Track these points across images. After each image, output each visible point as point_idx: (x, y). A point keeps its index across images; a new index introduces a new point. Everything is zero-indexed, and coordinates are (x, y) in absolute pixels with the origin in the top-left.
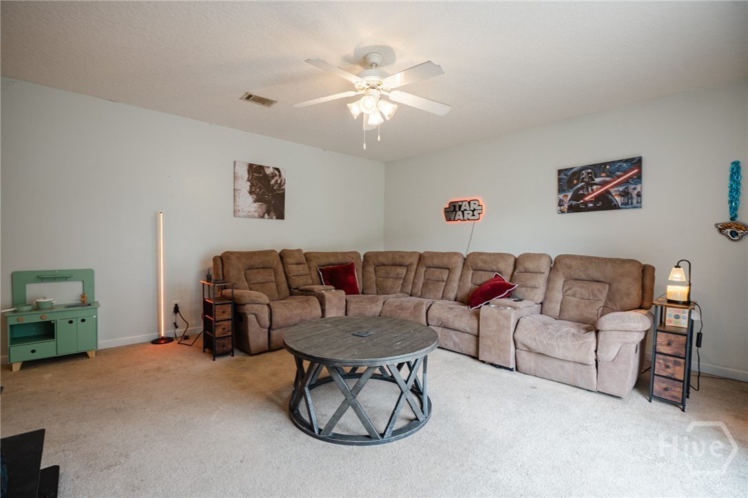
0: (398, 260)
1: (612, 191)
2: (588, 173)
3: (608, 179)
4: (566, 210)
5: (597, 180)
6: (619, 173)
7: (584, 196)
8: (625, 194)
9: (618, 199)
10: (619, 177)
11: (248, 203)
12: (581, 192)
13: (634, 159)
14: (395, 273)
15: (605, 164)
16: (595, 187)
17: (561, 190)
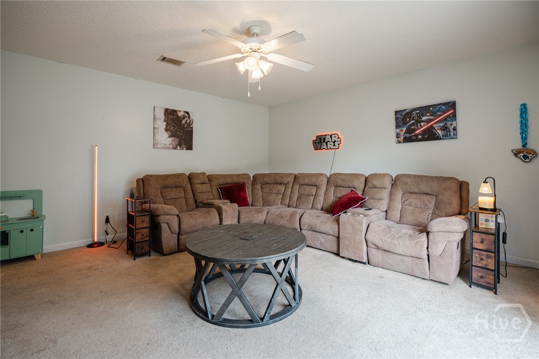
0: (279, 180)
2: (417, 113)
3: (431, 118)
4: (402, 141)
5: (424, 118)
6: (439, 113)
7: (415, 130)
8: (445, 128)
9: (440, 132)
10: (440, 116)
11: (164, 137)
12: (412, 127)
13: (450, 103)
14: (277, 189)
15: (429, 107)
16: (422, 124)
17: (397, 126)
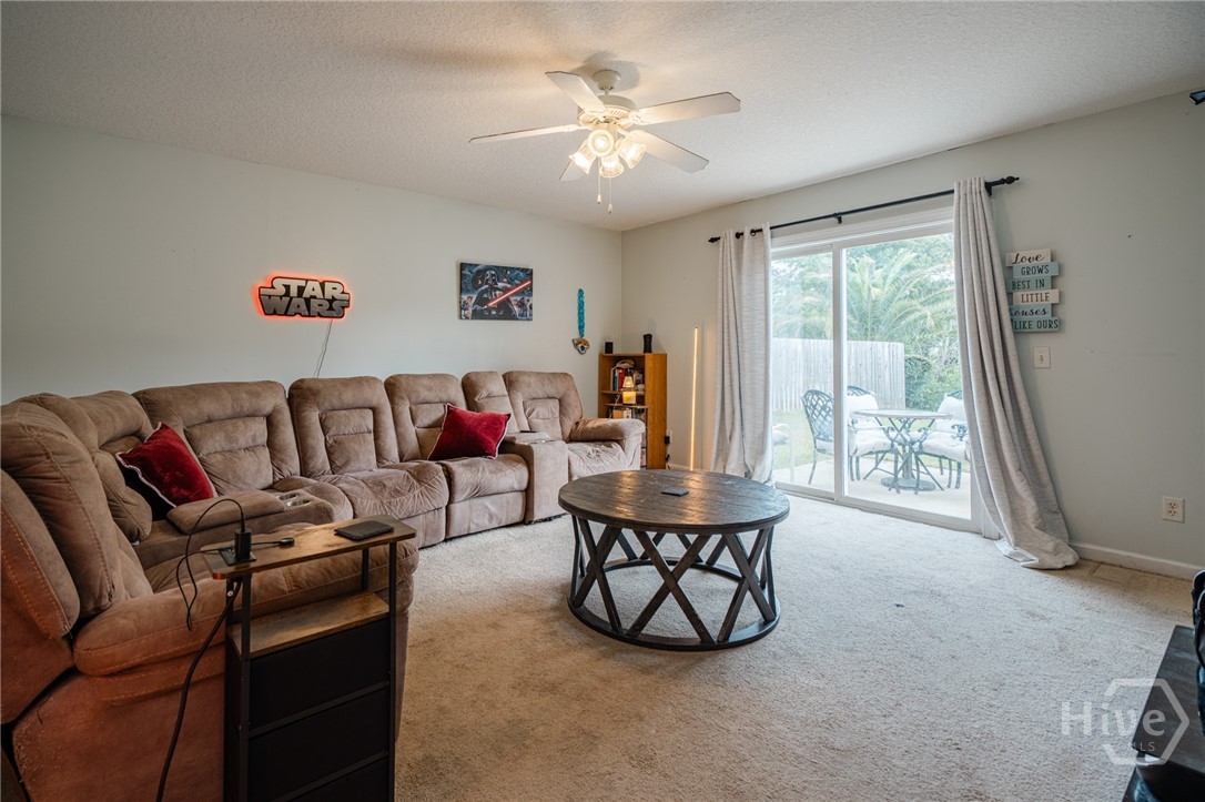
1: (512, 299)
2: (493, 275)
3: (509, 286)
4: (470, 316)
5: (500, 285)
6: (517, 282)
7: (488, 301)
8: (521, 304)
9: (516, 308)
10: (517, 286)
12: (485, 296)
13: (527, 270)
15: (507, 268)
16: (498, 292)
17: (462, 290)
